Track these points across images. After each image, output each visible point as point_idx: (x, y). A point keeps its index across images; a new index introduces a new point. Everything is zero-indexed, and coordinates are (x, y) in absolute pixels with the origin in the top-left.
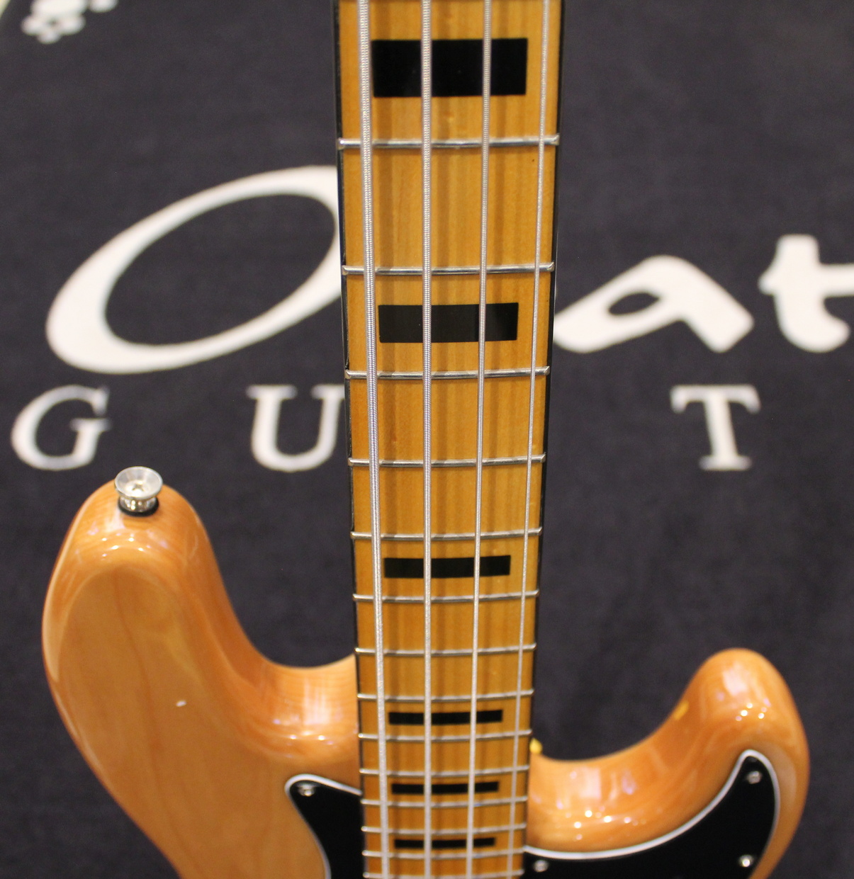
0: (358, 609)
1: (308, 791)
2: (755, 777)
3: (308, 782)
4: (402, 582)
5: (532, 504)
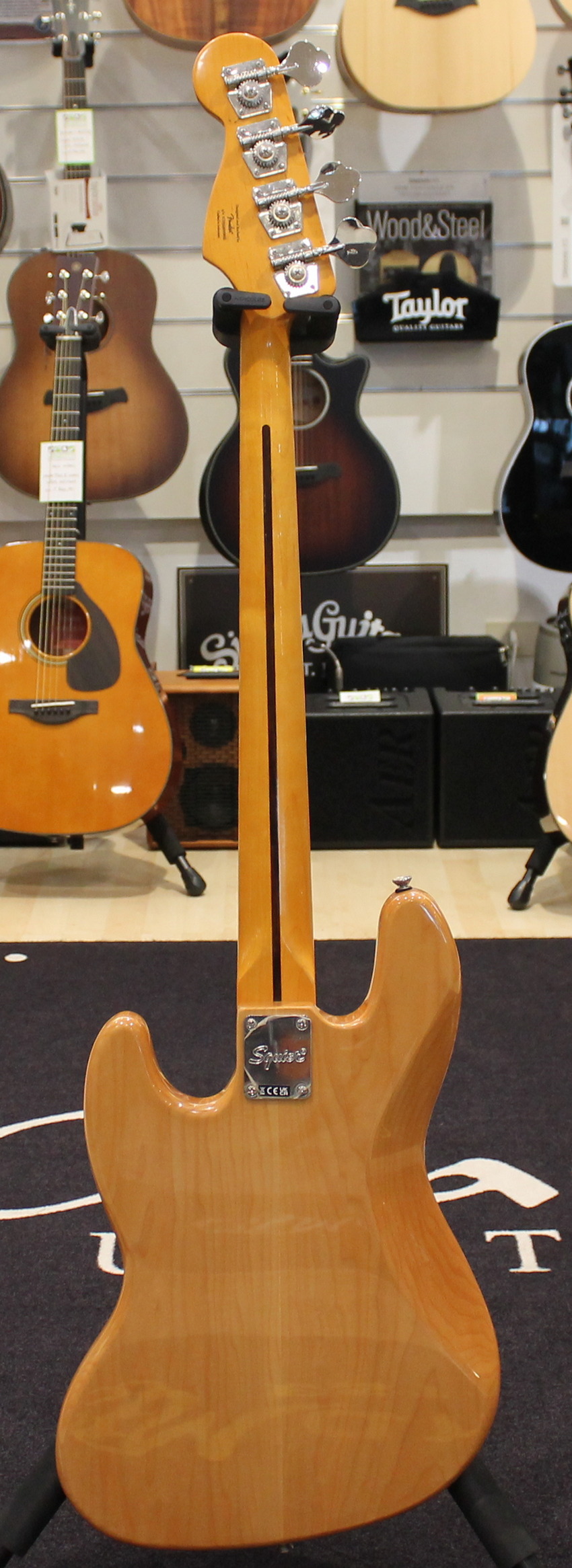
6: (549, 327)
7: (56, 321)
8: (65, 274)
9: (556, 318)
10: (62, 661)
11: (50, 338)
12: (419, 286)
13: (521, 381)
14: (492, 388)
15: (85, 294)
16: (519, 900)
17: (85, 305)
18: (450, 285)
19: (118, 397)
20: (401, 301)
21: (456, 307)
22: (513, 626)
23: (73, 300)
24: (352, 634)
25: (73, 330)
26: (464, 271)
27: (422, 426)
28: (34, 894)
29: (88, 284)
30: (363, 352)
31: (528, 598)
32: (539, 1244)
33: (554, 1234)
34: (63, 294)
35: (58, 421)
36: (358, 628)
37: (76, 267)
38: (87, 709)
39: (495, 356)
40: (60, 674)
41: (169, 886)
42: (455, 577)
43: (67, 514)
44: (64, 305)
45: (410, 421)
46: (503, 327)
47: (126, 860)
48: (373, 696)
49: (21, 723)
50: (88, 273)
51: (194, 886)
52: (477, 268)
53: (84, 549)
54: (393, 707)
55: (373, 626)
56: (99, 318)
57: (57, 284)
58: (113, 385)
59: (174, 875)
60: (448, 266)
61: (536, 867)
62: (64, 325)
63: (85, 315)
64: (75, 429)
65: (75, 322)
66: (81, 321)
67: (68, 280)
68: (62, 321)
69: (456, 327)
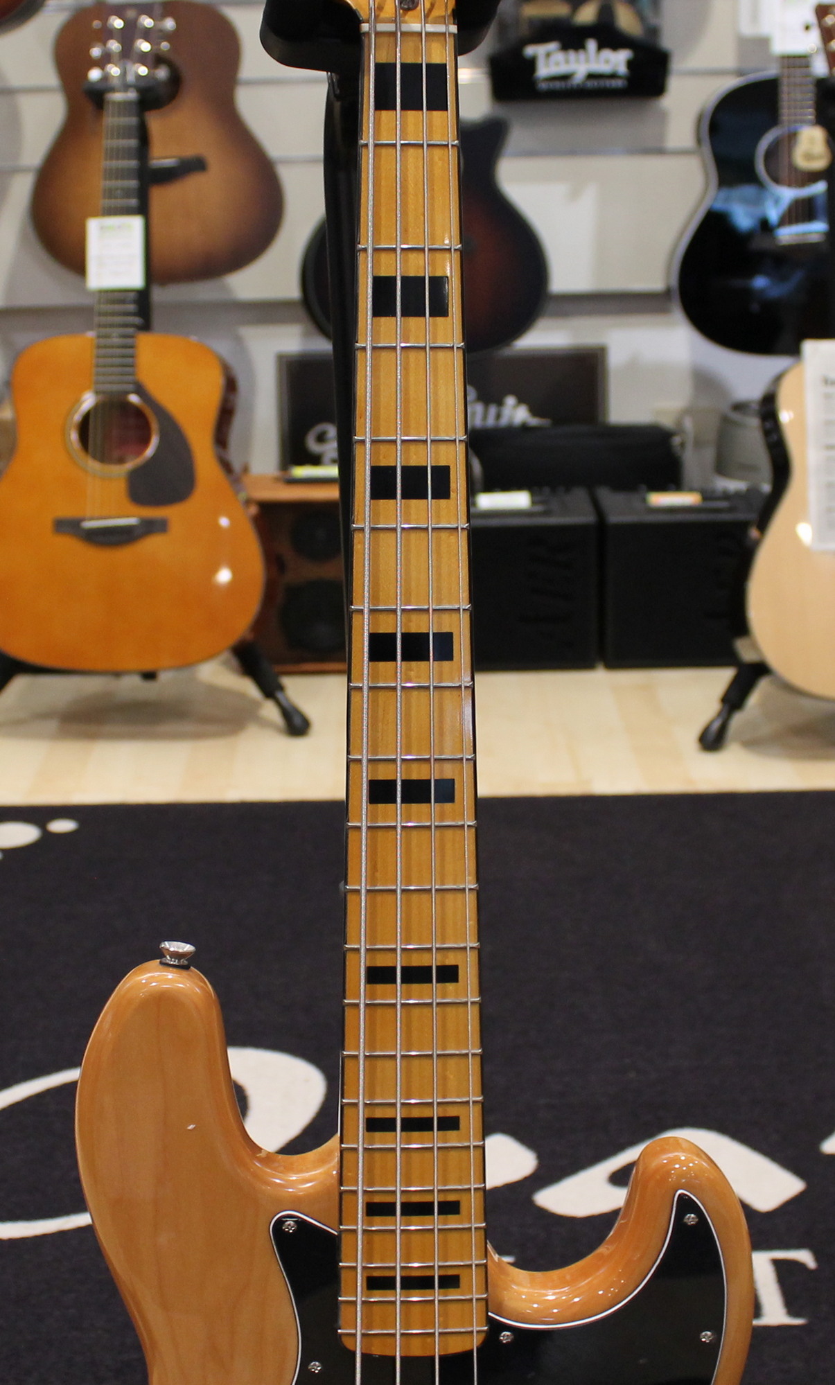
0: (346, 1013)
1: (290, 1226)
2: (691, 1218)
3: (292, 1215)
4: (380, 987)
5: (471, 923)
6: (731, 83)
7: (106, 78)
8: (118, 23)
9: (740, 73)
10: (120, 471)
11: (97, 97)
12: (572, 38)
13: (699, 141)
14: (660, 151)
15: (145, 46)
16: (712, 740)
17: (143, 58)
18: (608, 36)
19: (193, 166)
20: (548, 55)
21: (616, 61)
22: (687, 411)
23: (128, 53)
24: (491, 422)
25: (126, 87)
26: (626, 20)
27: (575, 194)
28: (93, 736)
29: (147, 34)
30: (502, 111)
31: (704, 381)
32: (784, 1270)
33: (804, 1257)
34: (114, 46)
35: (110, 193)
36: (498, 416)
37: (131, 14)
38: (151, 527)
39: (663, 117)
40: (119, 488)
41: (265, 724)
42: (616, 359)
43: (123, 302)
44: (116, 58)
45: (559, 190)
46: (675, 84)
47: (213, 690)
48: (519, 500)
49: (70, 546)
50: (147, 22)
51: (296, 725)
52: (641, 17)
53: (145, 342)
54: (546, 513)
55: (516, 413)
56: (162, 73)
57: (108, 33)
58: (189, 152)
59: (270, 711)
60: (606, 13)
61: (734, 699)
62: (116, 83)
63: (143, 70)
64: (133, 202)
65: (130, 78)
66: (139, 77)
67: (122, 29)
68: (114, 76)
69: (618, 83)
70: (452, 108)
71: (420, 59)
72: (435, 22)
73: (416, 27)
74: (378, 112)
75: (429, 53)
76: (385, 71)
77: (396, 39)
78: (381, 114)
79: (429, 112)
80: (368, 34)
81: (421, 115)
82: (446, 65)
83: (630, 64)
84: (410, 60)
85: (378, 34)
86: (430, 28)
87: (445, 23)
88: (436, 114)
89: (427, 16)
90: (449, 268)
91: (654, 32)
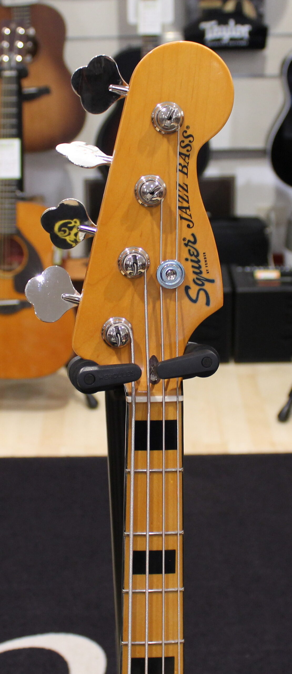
7: (1, 63)
8: (7, 31)
10: (9, 275)
12: (223, 19)
14: (263, 76)
15: (20, 45)
16: (284, 417)
17: (20, 52)
18: (240, 17)
19: (44, 91)
20: (211, 27)
21: (244, 31)
22: (274, 209)
23: (12, 49)
25: (11, 69)
26: (249, 10)
34: (6, 44)
35: (4, 126)
37: (14, 26)
39: (264, 59)
40: (9, 284)
42: (240, 183)
44: (6, 51)
50: (21, 31)
52: (257, 8)
53: (21, 207)
56: (28, 58)
58: (42, 84)
60: (239, 7)
62: (6, 65)
63: (19, 58)
64: (14, 131)
65: (13, 64)
66: (18, 63)
67: (10, 34)
68: (5, 62)
69: (244, 43)
70: (180, 448)
71: (162, 417)
72: (171, 394)
73: (158, 398)
74: (136, 451)
75: (166, 415)
76: (141, 425)
77: (147, 406)
78: (138, 453)
79: (166, 451)
80: (131, 404)
81: (162, 454)
82: (176, 421)
83: (251, 33)
84: (155, 419)
85: (136, 404)
86: (168, 399)
87: (176, 395)
88: (170, 452)
89: (166, 390)
90: (178, 546)
91: (260, 16)
